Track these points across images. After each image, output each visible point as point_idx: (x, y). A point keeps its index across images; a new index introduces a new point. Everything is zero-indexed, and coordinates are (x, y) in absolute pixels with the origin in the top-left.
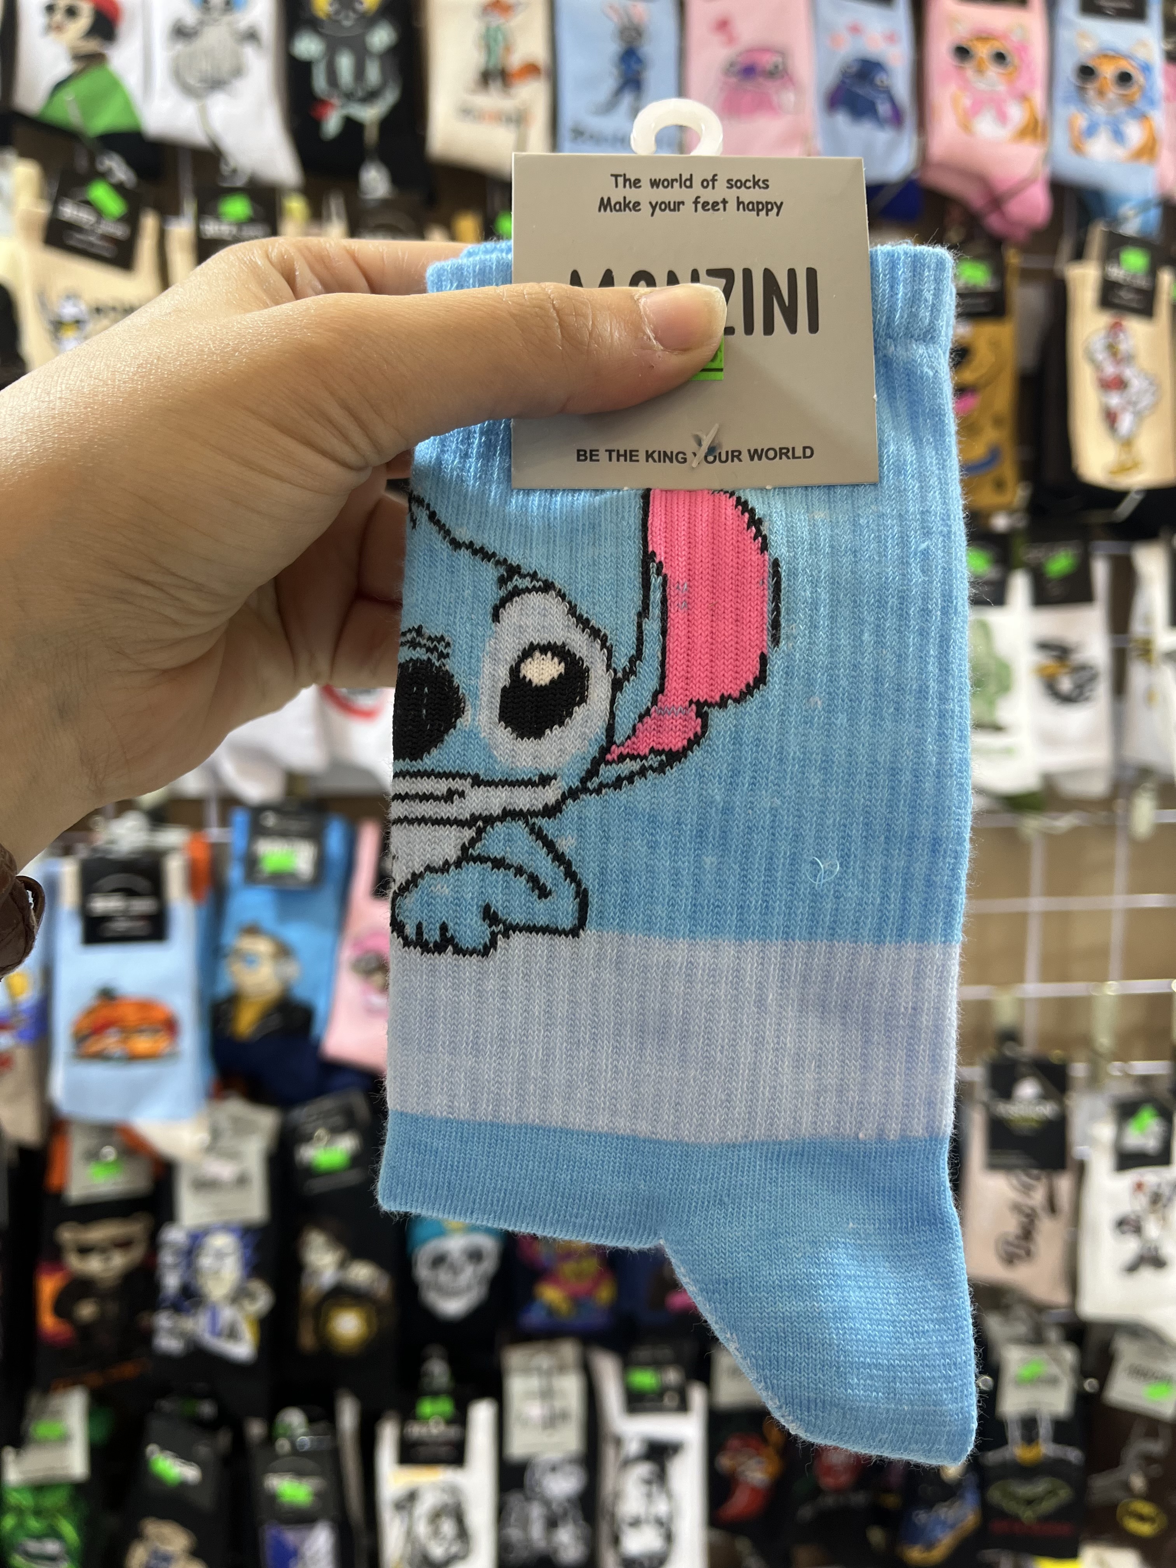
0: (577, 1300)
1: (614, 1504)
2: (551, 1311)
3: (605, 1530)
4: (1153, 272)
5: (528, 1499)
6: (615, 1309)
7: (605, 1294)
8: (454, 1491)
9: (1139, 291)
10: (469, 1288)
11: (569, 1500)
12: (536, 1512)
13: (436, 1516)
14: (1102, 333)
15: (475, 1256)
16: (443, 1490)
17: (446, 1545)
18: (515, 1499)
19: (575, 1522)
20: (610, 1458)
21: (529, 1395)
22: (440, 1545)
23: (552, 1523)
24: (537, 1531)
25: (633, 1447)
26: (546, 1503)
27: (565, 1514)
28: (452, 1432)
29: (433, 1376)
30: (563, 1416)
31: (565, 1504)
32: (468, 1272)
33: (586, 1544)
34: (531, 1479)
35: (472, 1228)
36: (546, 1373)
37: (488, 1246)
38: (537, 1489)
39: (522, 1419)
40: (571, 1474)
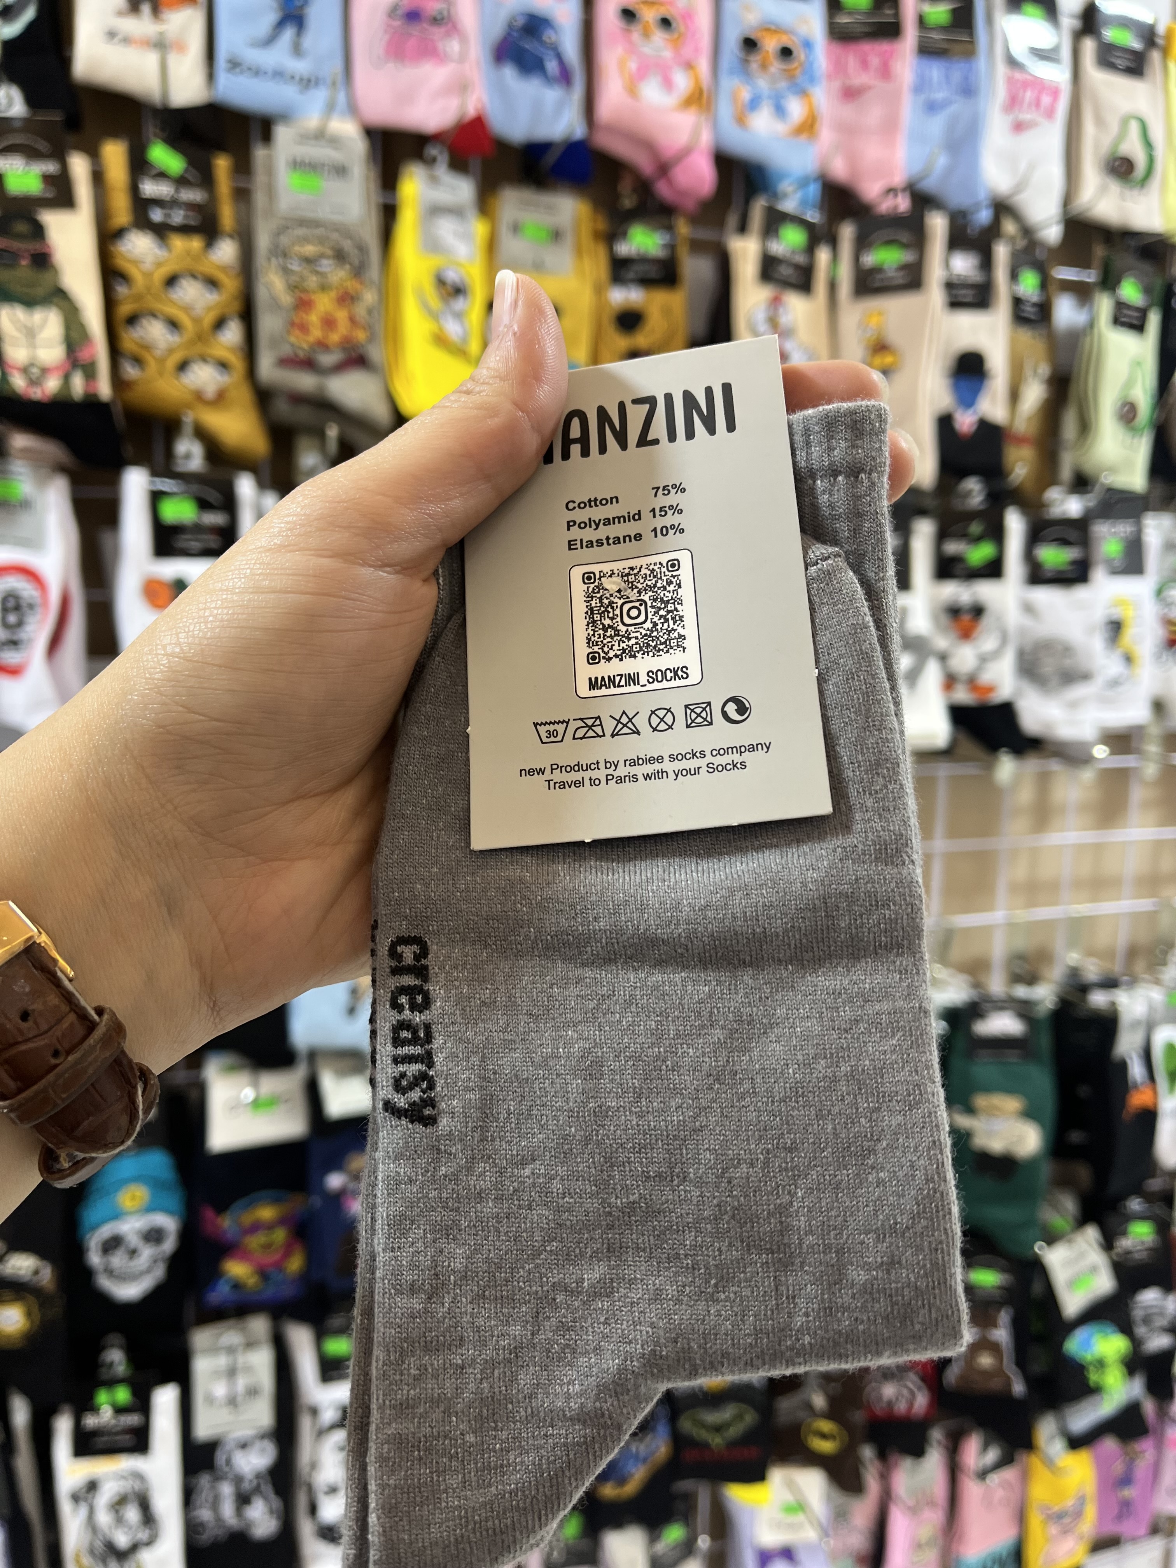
0: (263, 1274)
1: (310, 1475)
2: (237, 1286)
3: (301, 1502)
4: (810, 248)
5: (218, 1478)
6: (305, 1277)
7: (295, 1264)
9: (797, 266)
10: (148, 1271)
11: (258, 1476)
12: (227, 1490)
14: (763, 306)
15: (154, 1236)
16: (124, 1478)
18: (204, 1480)
19: (266, 1498)
20: (306, 1427)
21: (216, 1374)
23: (243, 1500)
24: (228, 1510)
25: (329, 1415)
26: (238, 1480)
27: (257, 1490)
28: (133, 1419)
29: (111, 1364)
30: (253, 1392)
31: (255, 1482)
32: (147, 1253)
33: (278, 1518)
34: (220, 1458)
35: (150, 1209)
36: (231, 1350)
37: (169, 1223)
38: (226, 1469)
39: (210, 1400)
40: (263, 1450)
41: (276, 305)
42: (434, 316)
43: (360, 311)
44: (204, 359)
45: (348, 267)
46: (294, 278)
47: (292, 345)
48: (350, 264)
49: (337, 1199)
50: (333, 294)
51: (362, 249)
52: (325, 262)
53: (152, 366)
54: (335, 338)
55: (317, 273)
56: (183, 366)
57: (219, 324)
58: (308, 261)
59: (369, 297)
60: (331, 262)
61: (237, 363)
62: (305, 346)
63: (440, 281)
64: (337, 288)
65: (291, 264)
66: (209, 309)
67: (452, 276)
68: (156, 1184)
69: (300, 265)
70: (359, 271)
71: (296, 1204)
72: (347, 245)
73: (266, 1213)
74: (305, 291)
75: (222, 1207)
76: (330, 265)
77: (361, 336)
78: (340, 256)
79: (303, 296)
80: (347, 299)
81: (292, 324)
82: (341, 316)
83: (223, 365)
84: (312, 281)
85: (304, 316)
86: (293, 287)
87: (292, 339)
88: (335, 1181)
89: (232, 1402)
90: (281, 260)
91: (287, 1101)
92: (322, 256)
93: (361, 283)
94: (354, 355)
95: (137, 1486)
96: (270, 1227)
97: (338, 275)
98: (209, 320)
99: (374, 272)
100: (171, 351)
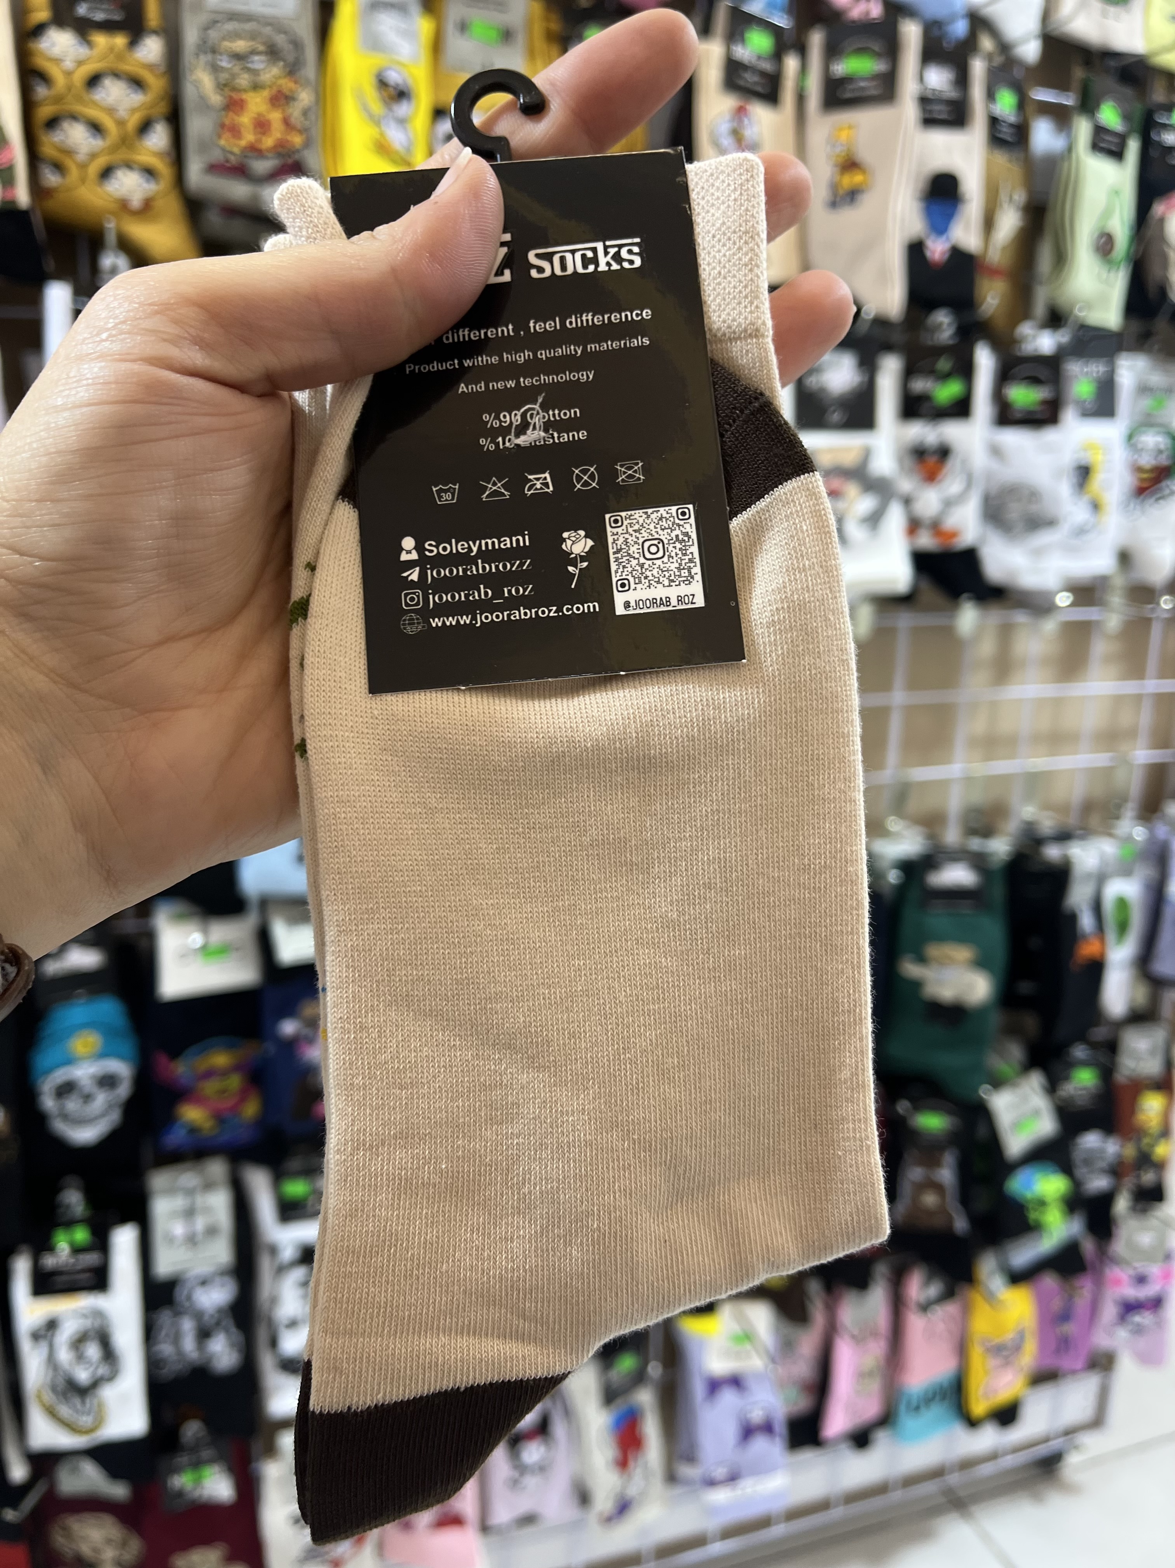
0: (220, 1118)
1: (271, 1309)
2: (193, 1130)
3: (262, 1336)
4: (778, 55)
5: (178, 1314)
6: (261, 1122)
7: (251, 1109)
8: (98, 1314)
9: (763, 74)
10: (103, 1115)
11: (220, 1311)
12: (188, 1326)
13: (78, 1342)
14: (727, 117)
15: (107, 1081)
16: (85, 1316)
17: (91, 1369)
18: (165, 1317)
19: (227, 1331)
20: (265, 1267)
21: (174, 1215)
22: (86, 1369)
23: (204, 1334)
24: (189, 1344)
25: (288, 1253)
26: (198, 1315)
27: (218, 1324)
28: (91, 1259)
29: (68, 1206)
30: (212, 1231)
31: (216, 1315)
32: (101, 1099)
33: (240, 1351)
34: (180, 1295)
35: (103, 1055)
36: (190, 1192)
37: (122, 1068)
38: (187, 1304)
39: (170, 1240)
40: (223, 1286)
41: (204, 105)
42: (376, 121)
43: (295, 112)
44: (129, 165)
45: (282, 63)
46: (224, 76)
47: (223, 150)
48: (284, 60)
49: (291, 1046)
50: (266, 93)
51: (297, 44)
52: (256, 58)
53: (74, 173)
54: (268, 142)
55: (249, 70)
56: (106, 173)
57: (145, 127)
58: (238, 57)
59: (305, 97)
60: (263, 58)
61: (163, 168)
62: (236, 150)
63: (382, 83)
64: (270, 87)
65: (221, 60)
66: (133, 110)
67: (394, 77)
68: (108, 1032)
69: (230, 62)
70: (293, 70)
71: (250, 1051)
72: (280, 40)
73: (220, 1059)
74: (234, 89)
75: (175, 1053)
76: (262, 62)
77: (297, 140)
78: (273, 53)
79: (235, 95)
80: (281, 99)
81: (222, 126)
82: (275, 117)
83: (149, 172)
84: (244, 80)
85: (236, 118)
86: (221, 87)
87: (222, 142)
88: (289, 1028)
89: (191, 1240)
90: (209, 57)
91: (237, 949)
92: (253, 52)
93: (296, 82)
94: (290, 161)
95: (97, 1323)
96: (224, 1073)
97: (271, 73)
98: (133, 122)
99: (310, 70)
100: (93, 156)
